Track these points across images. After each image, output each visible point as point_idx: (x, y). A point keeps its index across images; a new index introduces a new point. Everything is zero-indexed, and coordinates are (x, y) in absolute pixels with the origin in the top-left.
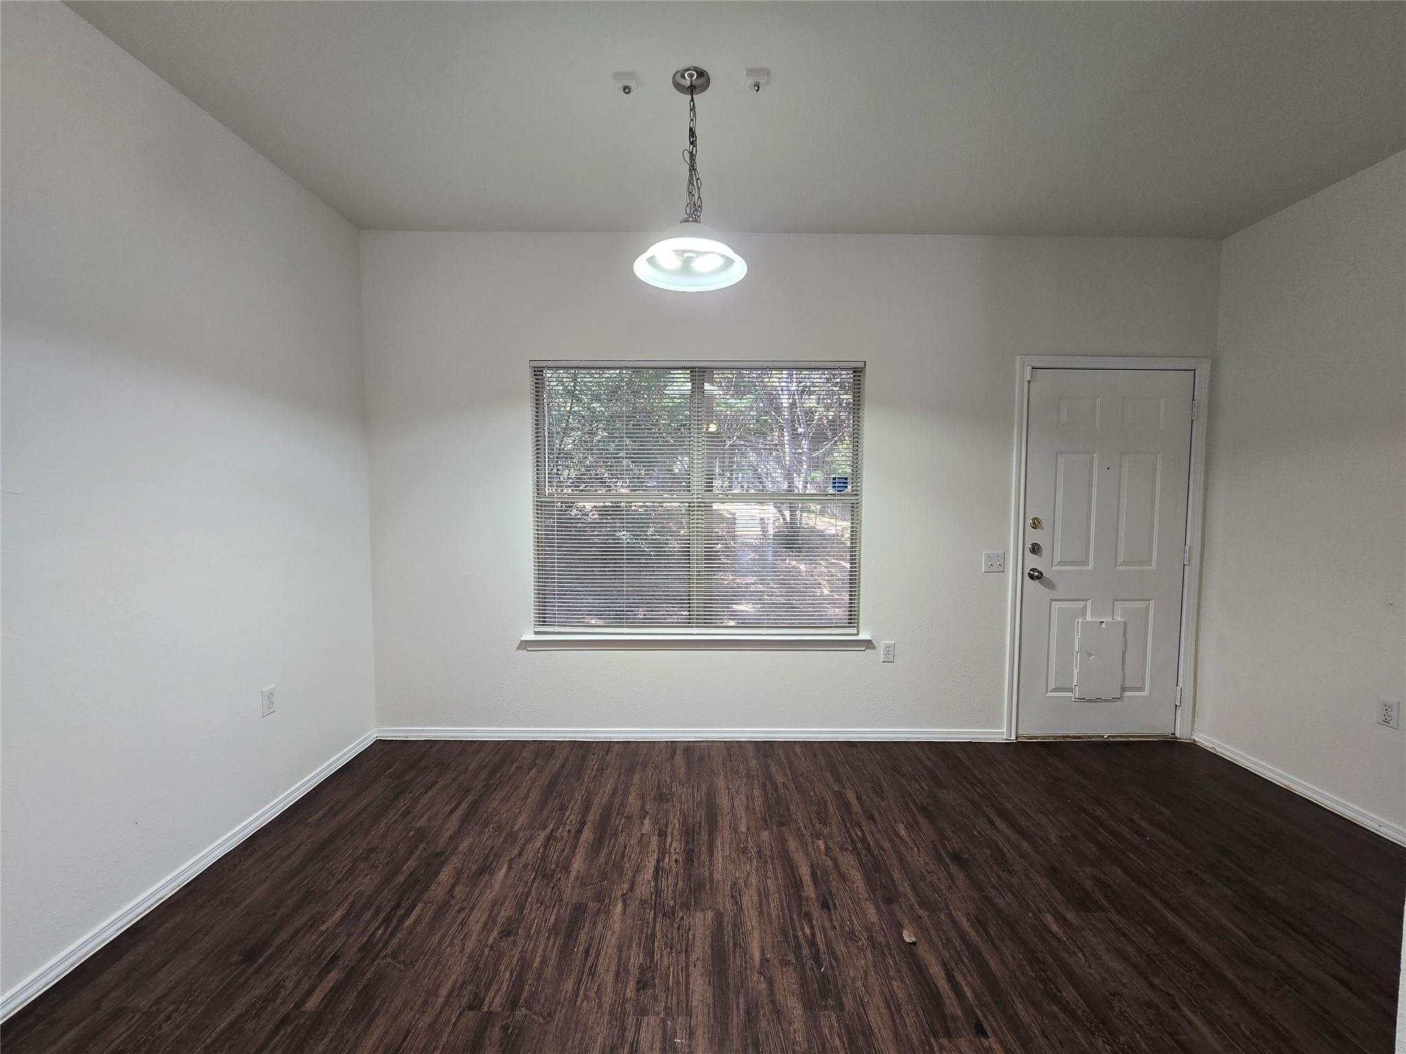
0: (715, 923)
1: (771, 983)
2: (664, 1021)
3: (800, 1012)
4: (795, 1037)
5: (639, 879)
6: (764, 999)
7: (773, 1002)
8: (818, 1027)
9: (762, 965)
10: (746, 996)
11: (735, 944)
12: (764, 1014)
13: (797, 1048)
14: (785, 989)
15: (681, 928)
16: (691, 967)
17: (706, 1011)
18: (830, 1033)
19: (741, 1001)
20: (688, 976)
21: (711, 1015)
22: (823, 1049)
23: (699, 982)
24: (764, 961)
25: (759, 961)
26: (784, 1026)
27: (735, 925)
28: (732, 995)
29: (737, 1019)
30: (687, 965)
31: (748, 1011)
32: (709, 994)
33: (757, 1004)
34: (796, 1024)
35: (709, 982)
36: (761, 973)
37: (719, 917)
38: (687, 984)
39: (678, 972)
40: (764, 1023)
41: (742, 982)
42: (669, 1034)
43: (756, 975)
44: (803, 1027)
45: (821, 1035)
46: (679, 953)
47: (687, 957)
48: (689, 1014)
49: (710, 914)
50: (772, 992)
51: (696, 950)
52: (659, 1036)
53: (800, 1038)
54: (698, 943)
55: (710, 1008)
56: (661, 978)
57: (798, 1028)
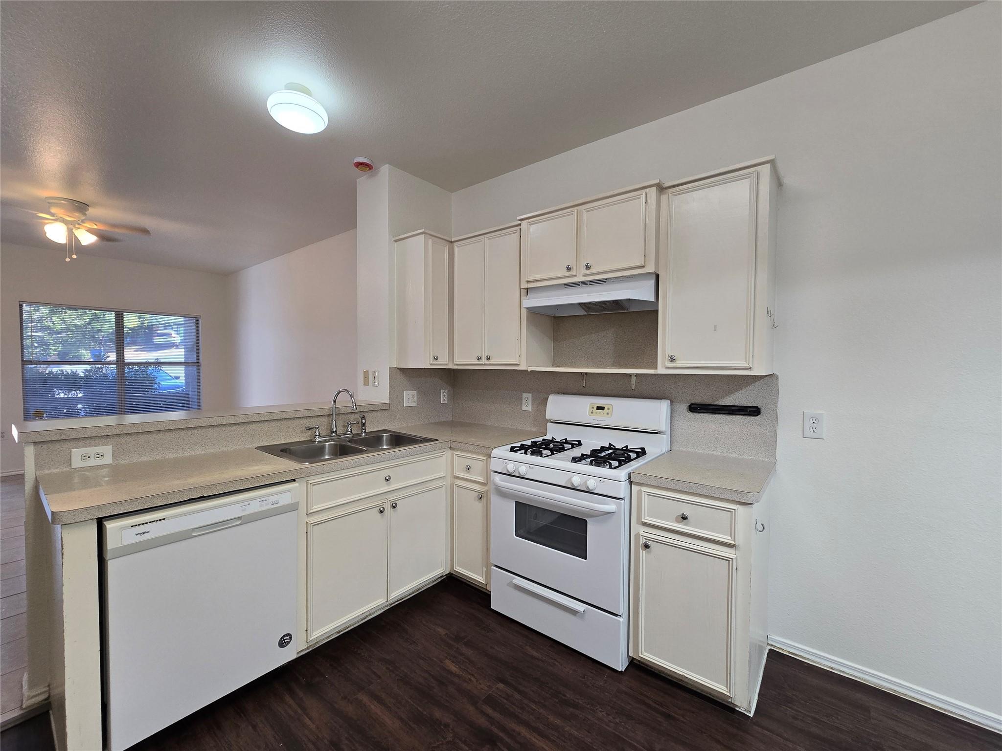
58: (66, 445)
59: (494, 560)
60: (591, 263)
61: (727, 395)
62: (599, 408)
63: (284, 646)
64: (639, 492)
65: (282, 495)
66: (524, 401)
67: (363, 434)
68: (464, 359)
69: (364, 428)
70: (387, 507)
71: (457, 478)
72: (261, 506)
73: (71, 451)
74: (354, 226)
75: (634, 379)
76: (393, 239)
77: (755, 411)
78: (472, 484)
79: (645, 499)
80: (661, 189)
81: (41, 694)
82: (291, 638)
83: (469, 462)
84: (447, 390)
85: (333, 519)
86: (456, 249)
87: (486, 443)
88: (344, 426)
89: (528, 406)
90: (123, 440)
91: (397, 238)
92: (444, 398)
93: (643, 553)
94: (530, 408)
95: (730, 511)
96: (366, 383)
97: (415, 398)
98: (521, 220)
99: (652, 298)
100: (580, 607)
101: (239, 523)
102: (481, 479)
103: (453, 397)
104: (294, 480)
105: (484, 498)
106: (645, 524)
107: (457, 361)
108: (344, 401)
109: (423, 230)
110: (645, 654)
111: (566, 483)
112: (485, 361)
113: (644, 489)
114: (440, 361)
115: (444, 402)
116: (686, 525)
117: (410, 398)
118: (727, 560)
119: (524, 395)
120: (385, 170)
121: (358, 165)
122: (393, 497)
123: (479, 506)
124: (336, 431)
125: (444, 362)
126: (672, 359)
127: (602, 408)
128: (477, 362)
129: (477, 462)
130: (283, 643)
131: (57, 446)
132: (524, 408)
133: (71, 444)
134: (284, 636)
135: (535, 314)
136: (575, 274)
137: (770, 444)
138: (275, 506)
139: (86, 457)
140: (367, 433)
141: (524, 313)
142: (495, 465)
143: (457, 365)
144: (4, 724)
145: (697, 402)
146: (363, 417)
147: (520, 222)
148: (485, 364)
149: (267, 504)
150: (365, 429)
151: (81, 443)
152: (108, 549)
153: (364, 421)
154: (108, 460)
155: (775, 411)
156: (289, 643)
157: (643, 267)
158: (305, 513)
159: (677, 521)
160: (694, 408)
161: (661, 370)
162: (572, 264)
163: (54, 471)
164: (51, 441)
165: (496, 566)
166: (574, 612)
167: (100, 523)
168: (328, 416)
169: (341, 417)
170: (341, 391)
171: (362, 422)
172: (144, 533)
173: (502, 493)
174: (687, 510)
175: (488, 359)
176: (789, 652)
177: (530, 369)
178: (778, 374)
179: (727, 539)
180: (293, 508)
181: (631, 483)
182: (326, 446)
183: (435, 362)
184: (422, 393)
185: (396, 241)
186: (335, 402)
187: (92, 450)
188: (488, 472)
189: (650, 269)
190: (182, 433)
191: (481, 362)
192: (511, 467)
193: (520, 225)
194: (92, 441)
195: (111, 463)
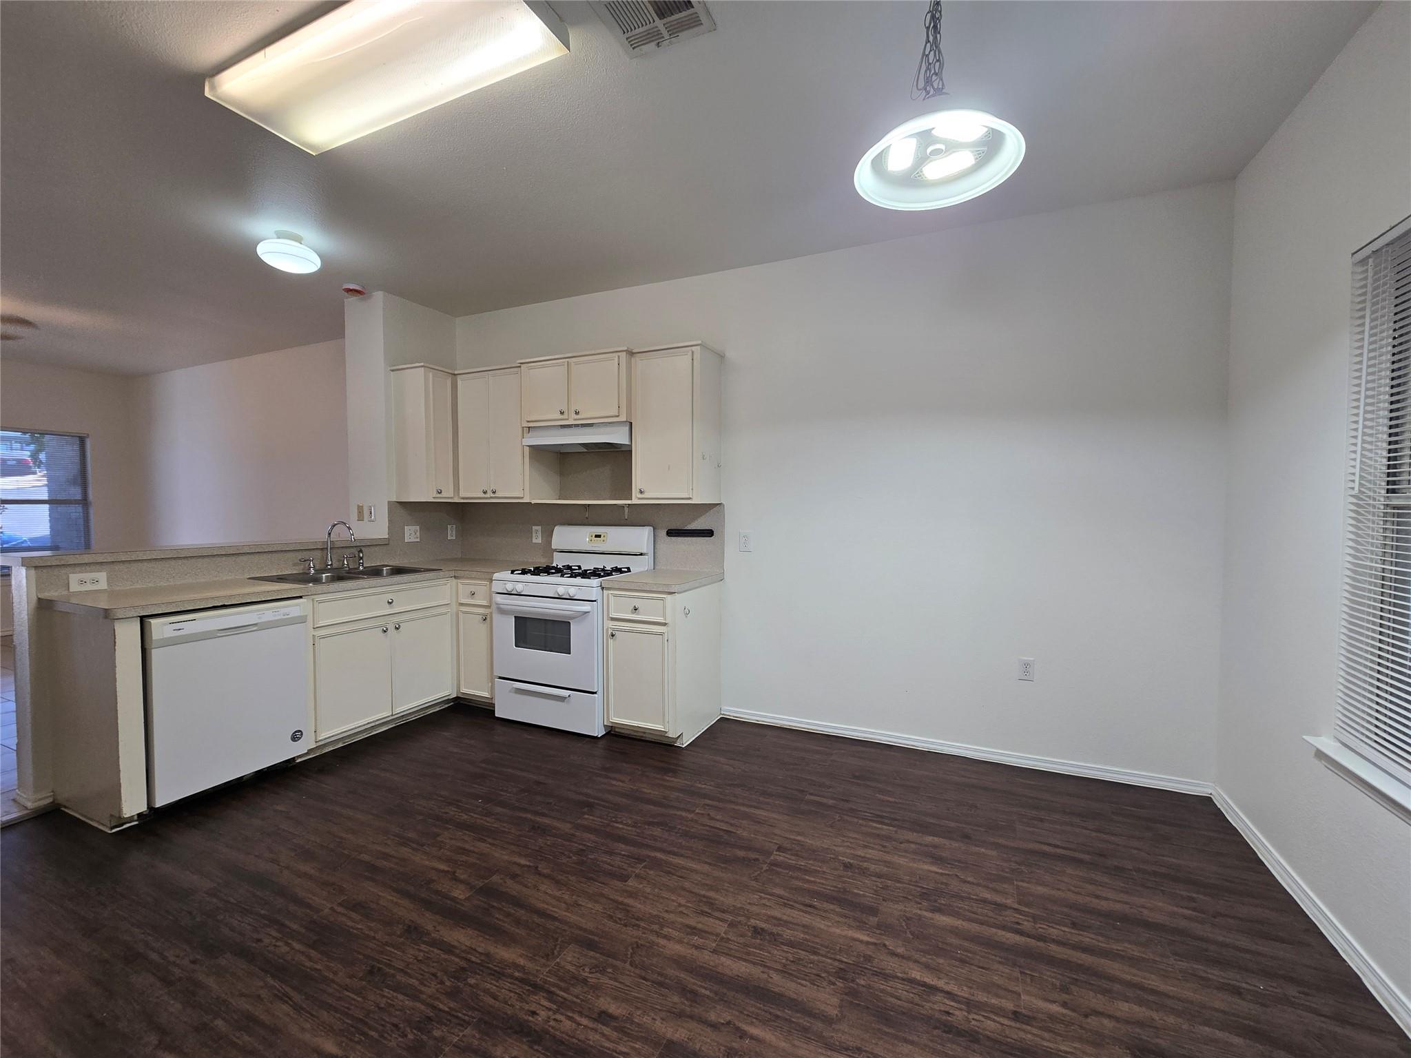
0: (817, 1011)
1: (714, 1026)
2: (717, 935)
3: (669, 1035)
4: (649, 1016)
5: (911, 964)
6: (698, 1010)
7: (692, 1017)
8: (645, 1040)
9: (738, 1029)
10: (708, 997)
11: (777, 1017)
12: (683, 1003)
13: (639, 1012)
14: (700, 1035)
15: (819, 978)
16: (762, 969)
17: (711, 963)
18: (633, 1048)
19: (707, 993)
20: (754, 964)
21: (705, 965)
22: (626, 1032)
23: (743, 969)
24: (743, 1035)
25: (745, 1029)
26: (664, 1013)
27: (805, 1030)
28: (716, 987)
29: (691, 981)
30: (765, 966)
31: (694, 993)
32: (728, 972)
33: (696, 1002)
34: (659, 1024)
35: (738, 976)
36: (729, 1023)
37: (828, 1021)
38: (745, 960)
39: (761, 957)
40: (676, 999)
41: (726, 1001)
42: (704, 934)
43: (729, 1018)
44: (653, 1029)
45: (637, 1039)
46: (785, 966)
47: (776, 970)
48: (714, 951)
49: (834, 1012)
50: (703, 1022)
51: (784, 980)
52: (706, 928)
53: (646, 1020)
54: (792, 985)
55: (713, 967)
56: (760, 944)
57: (655, 1023)
58: (63, 571)
59: (497, 673)
60: (578, 409)
61: (692, 522)
62: (596, 536)
63: (296, 741)
64: (608, 595)
65: (293, 609)
66: (534, 535)
67: (361, 568)
68: (470, 492)
69: (361, 561)
70: (391, 628)
71: (462, 604)
72: (275, 616)
73: (68, 576)
74: (341, 334)
75: (626, 510)
76: (389, 369)
77: (709, 533)
78: (475, 608)
79: (612, 598)
80: (631, 353)
81: (47, 797)
82: (302, 734)
83: (473, 589)
84: (454, 526)
85: (338, 634)
86: (459, 382)
87: (491, 570)
88: (339, 561)
89: (537, 539)
90: (117, 567)
91: (395, 368)
92: (451, 534)
93: (611, 641)
94: (539, 541)
95: (662, 599)
96: (361, 518)
97: (418, 534)
98: (521, 363)
99: (627, 442)
100: (565, 693)
101: (255, 629)
102: (485, 603)
103: (462, 533)
104: (301, 597)
105: (488, 619)
106: (613, 619)
107: (462, 494)
108: (340, 535)
109: (422, 364)
110: (614, 719)
111: (555, 594)
112: (490, 494)
113: (610, 592)
114: (444, 494)
115: (452, 538)
116: (638, 614)
117: (411, 533)
118: (662, 634)
119: (534, 528)
120: (379, 296)
121: (348, 290)
122: (396, 619)
123: (483, 628)
124: (331, 565)
125: (449, 496)
126: (641, 492)
127: (599, 536)
128: (483, 495)
129: (480, 587)
130: (296, 737)
131: (56, 572)
132: (534, 541)
133: (69, 569)
134: (296, 732)
135: (538, 452)
136: (567, 418)
137: (720, 558)
138: (286, 617)
139: (82, 582)
140: (365, 568)
141: (527, 450)
142: (497, 587)
143: (463, 498)
144: (3, 823)
145: (673, 528)
146: (361, 551)
147: (519, 365)
148: (491, 498)
149: (279, 615)
150: (362, 563)
151: (78, 569)
152: (153, 639)
153: (361, 555)
154: (103, 585)
155: (723, 532)
156: (300, 738)
157: (618, 416)
158: (312, 626)
159: (633, 613)
160: (671, 533)
161: (635, 501)
162: (565, 409)
163: (54, 594)
164: (51, 566)
165: (500, 678)
166: (562, 699)
167: (143, 619)
168: (322, 549)
169: (335, 551)
170: (336, 524)
171: (359, 555)
172: (180, 629)
173: (502, 612)
174: (637, 603)
175: (494, 492)
176: (734, 717)
177: (533, 502)
178: (724, 503)
179: (660, 620)
180: (302, 620)
181: (603, 589)
182: (322, 578)
183: (439, 495)
184: (425, 528)
185: (393, 371)
186: (330, 534)
187: (87, 576)
188: (491, 593)
189: (623, 418)
190: (173, 562)
191: (488, 495)
192: (509, 587)
193: (520, 367)
194: (88, 568)
195: (106, 588)
